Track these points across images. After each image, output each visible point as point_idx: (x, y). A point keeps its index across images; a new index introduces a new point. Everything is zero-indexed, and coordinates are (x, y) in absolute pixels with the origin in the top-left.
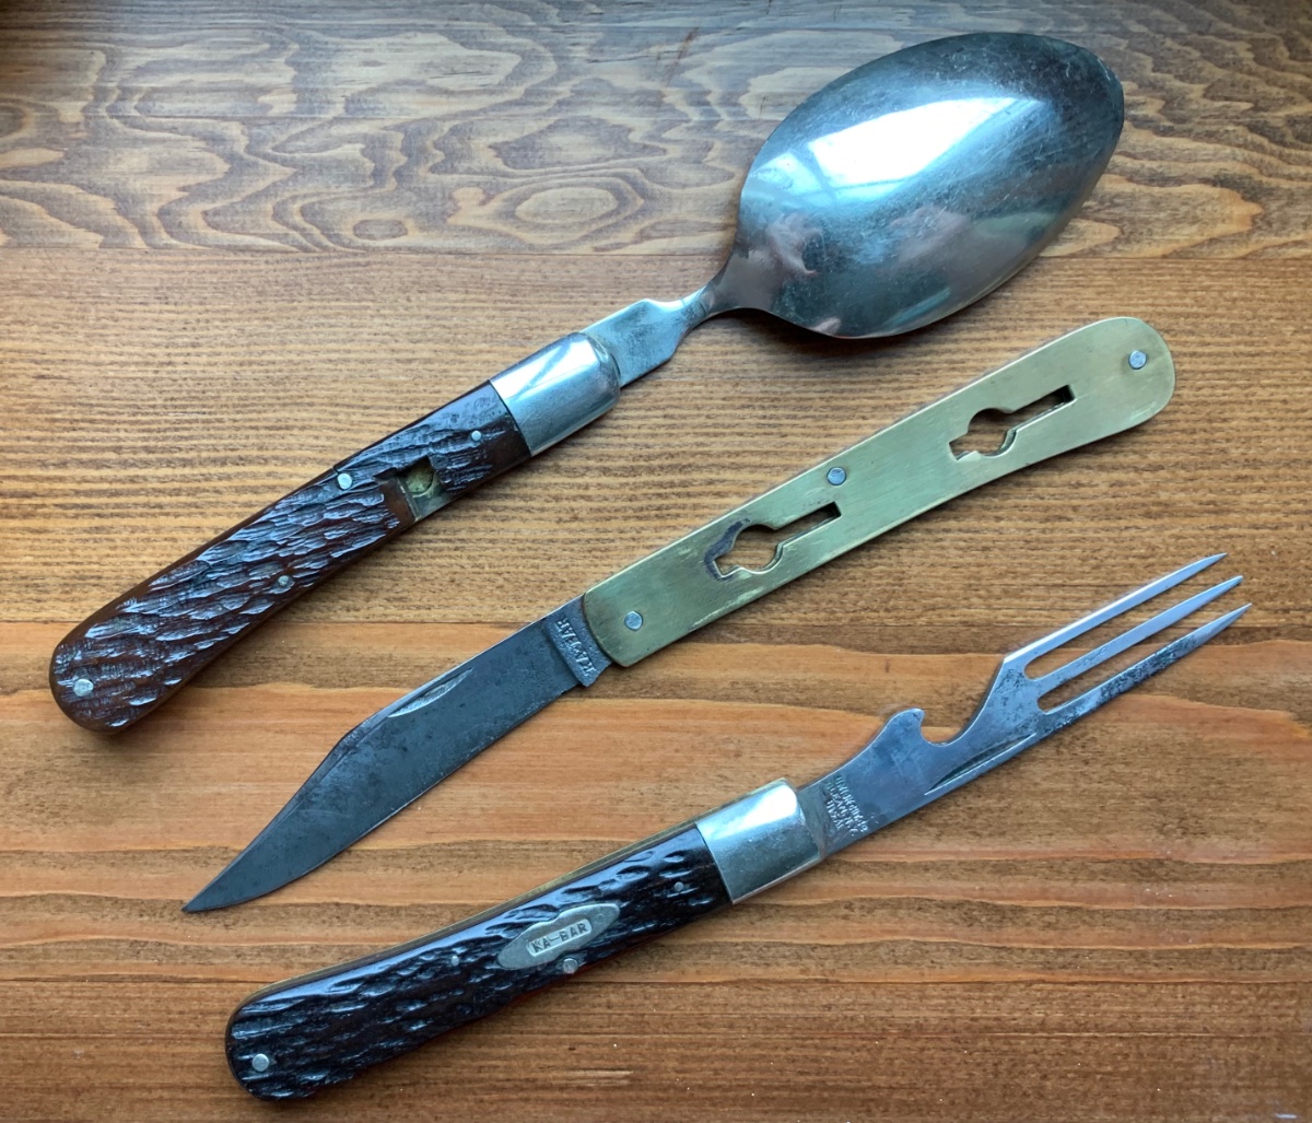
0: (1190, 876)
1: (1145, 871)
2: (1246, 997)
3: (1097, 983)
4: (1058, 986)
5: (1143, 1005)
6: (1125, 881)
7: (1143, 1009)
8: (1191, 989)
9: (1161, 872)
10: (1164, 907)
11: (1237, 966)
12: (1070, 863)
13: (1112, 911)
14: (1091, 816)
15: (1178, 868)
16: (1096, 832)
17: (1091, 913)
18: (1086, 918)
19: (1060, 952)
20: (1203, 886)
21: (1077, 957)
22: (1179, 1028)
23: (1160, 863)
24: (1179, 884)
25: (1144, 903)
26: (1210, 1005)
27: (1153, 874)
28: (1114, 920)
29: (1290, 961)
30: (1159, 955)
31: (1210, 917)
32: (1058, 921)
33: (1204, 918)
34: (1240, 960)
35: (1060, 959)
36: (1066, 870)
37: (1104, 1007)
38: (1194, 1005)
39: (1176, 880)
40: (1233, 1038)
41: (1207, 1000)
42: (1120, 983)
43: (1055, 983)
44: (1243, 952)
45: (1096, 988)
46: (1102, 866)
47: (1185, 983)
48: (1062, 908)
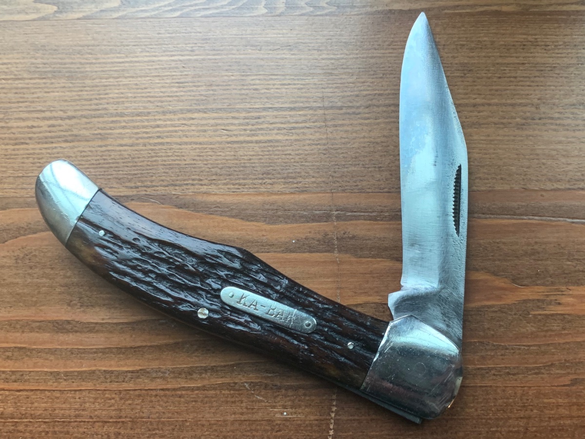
0: (84, 329)
1: (60, 327)
2: (113, 398)
3: (32, 390)
4: (11, 392)
5: (57, 403)
6: (49, 332)
7: (58, 405)
8: (84, 393)
9: (69, 327)
10: (70, 347)
11: (108, 380)
12: (21, 323)
13: (42, 349)
14: (32, 297)
15: (78, 325)
16: (34, 306)
17: (31, 350)
18: (28, 353)
19: (13, 372)
20: (91, 335)
21: (22, 375)
22: (76, 416)
23: (68, 322)
24: (78, 334)
25: (59, 345)
26: (94, 403)
27: (64, 329)
28: (43, 355)
29: (138, 377)
30: (66, 374)
31: (95, 353)
32: (13, 355)
33: (91, 353)
34: (110, 377)
35: (13, 377)
36: (18, 326)
37: (36, 404)
38: (85, 403)
39: (76, 332)
40: (106, 422)
41: (92, 400)
42: (45, 390)
43: (9, 390)
44: (112, 372)
45: (32, 393)
46: (38, 324)
47: (80, 390)
48: (15, 348)
